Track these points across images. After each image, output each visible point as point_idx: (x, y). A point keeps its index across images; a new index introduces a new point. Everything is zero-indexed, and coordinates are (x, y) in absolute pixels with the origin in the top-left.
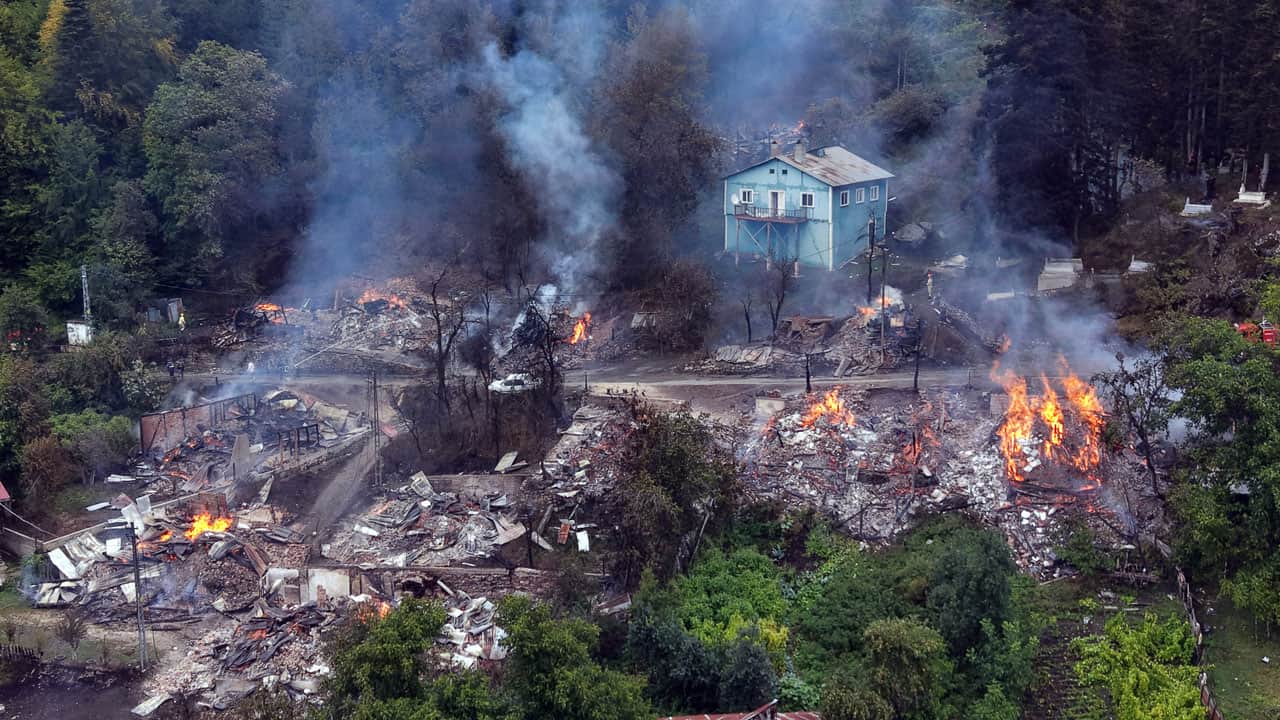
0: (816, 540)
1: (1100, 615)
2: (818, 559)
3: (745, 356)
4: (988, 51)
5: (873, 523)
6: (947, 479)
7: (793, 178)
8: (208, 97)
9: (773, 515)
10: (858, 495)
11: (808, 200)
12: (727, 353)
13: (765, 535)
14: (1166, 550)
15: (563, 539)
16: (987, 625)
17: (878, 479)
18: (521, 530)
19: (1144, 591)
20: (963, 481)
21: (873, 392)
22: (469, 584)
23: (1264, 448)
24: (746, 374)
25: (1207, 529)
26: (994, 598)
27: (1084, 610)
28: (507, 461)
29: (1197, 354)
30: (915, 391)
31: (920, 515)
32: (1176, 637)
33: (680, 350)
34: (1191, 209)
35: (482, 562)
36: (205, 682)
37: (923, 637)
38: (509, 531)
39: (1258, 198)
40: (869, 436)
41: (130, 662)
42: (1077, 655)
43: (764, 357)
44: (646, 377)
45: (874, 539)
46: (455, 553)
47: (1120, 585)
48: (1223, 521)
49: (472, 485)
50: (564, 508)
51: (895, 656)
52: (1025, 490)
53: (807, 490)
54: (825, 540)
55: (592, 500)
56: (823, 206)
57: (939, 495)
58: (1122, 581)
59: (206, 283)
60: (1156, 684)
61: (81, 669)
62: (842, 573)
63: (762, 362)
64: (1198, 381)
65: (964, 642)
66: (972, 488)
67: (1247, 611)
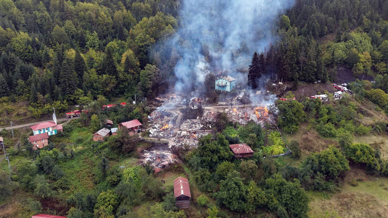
0: (238, 125)
1: (269, 132)
2: (238, 128)
3: (222, 103)
4: (250, 66)
5: (243, 123)
6: (251, 118)
7: (224, 80)
8: (149, 72)
9: (232, 123)
10: (241, 120)
11: (226, 83)
12: (220, 103)
13: (231, 125)
14: (276, 125)
15: (208, 126)
16: (260, 134)
17: (243, 118)
18: (203, 126)
19: (274, 129)
20: (252, 118)
21: (239, 108)
22: (200, 132)
23: (287, 114)
24: (223, 106)
25: (281, 122)
26: (260, 131)
27: (268, 132)
28: (198, 118)
29: (279, 104)
30: (244, 107)
31: (248, 122)
32: (278, 134)
33: (213, 103)
34: (274, 84)
35: (200, 129)
36: (175, 144)
37: (254, 135)
38: (202, 126)
39: (281, 83)
40: (241, 113)
41: (166, 142)
42: (268, 136)
43: (224, 103)
44: (210, 106)
45: (244, 125)
46: (197, 129)
47: (271, 129)
48: (283, 122)
49: (195, 121)
50: (207, 123)
51: (253, 137)
52: (259, 119)
53: (235, 120)
54: (239, 125)
55: (210, 122)
56: (228, 84)
57: (250, 120)
58: (271, 128)
59: (149, 96)
60: (277, 139)
61: (160, 144)
62: (241, 129)
63: (224, 104)
64: (280, 107)
65: (258, 135)
66: (253, 119)
67: (286, 131)
